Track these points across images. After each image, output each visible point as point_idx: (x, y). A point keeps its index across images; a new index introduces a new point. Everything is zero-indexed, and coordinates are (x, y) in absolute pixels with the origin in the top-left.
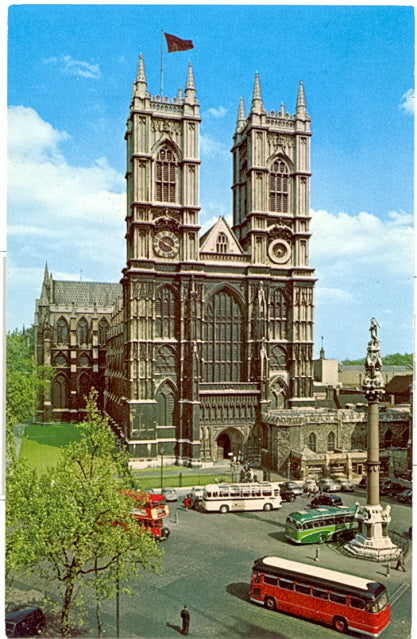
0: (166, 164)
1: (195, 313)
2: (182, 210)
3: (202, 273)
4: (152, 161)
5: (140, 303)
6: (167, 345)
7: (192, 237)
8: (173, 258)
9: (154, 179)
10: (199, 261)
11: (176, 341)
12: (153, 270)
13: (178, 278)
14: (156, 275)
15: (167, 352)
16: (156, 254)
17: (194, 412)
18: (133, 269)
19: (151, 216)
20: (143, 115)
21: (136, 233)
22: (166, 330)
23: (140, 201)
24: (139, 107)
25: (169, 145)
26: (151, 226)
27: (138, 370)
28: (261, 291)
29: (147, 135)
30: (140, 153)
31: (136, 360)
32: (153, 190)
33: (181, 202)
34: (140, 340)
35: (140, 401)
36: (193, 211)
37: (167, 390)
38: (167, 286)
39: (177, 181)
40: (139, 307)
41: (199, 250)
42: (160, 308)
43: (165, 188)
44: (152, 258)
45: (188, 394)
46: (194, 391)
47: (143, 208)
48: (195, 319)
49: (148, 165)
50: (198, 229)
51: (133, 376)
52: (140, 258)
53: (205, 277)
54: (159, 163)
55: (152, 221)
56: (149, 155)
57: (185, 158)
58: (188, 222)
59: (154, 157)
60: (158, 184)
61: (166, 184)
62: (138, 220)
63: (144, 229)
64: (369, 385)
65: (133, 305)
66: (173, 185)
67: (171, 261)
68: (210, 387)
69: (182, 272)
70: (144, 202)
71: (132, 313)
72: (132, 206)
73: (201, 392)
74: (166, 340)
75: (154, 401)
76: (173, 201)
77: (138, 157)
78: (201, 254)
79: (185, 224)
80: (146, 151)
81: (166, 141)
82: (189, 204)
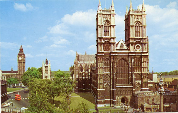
0: (106, 26)
1: (115, 66)
2: (111, 38)
3: (116, 55)
4: (103, 26)
5: (100, 63)
6: (107, 74)
7: (114, 45)
8: (109, 51)
9: (104, 31)
10: (116, 52)
11: (110, 73)
12: (103, 55)
13: (110, 56)
14: (104, 56)
15: (107, 76)
16: (104, 50)
17: (115, 93)
18: (98, 55)
19: (103, 40)
20: (100, 14)
21: (99, 45)
22: (107, 70)
23: (100, 37)
24: (99, 12)
25: (107, 21)
26: (103, 43)
27: (100, 81)
28: (133, 59)
29: (101, 19)
30: (100, 24)
31: (99, 78)
32: (103, 33)
33: (111, 36)
34: (100, 73)
35: (101, 89)
36: (114, 38)
37: (108, 86)
38: (107, 59)
39: (110, 31)
40: (100, 65)
41: (115, 48)
42: (105, 64)
43: (106, 33)
44: (103, 51)
45: (113, 88)
46: (115, 86)
47: (101, 38)
48: (115, 68)
49: (102, 27)
50: (115, 43)
51: (98, 83)
52: (100, 52)
53: (117, 56)
54: (105, 26)
55: (103, 42)
56: (102, 24)
57: (112, 25)
58: (112, 41)
59: (103, 25)
60: (104, 32)
61: (106, 32)
62: (99, 42)
63: (101, 44)
64: (160, 91)
65: (98, 64)
66: (108, 32)
67: (108, 52)
68: (119, 85)
69: (111, 55)
70: (101, 37)
71: (98, 66)
72: (98, 38)
73: (116, 87)
74: (107, 73)
75: (104, 89)
76: (108, 36)
77: (99, 25)
78: (116, 50)
79: (112, 42)
80: (101, 23)
81: (107, 20)
82: (113, 37)
